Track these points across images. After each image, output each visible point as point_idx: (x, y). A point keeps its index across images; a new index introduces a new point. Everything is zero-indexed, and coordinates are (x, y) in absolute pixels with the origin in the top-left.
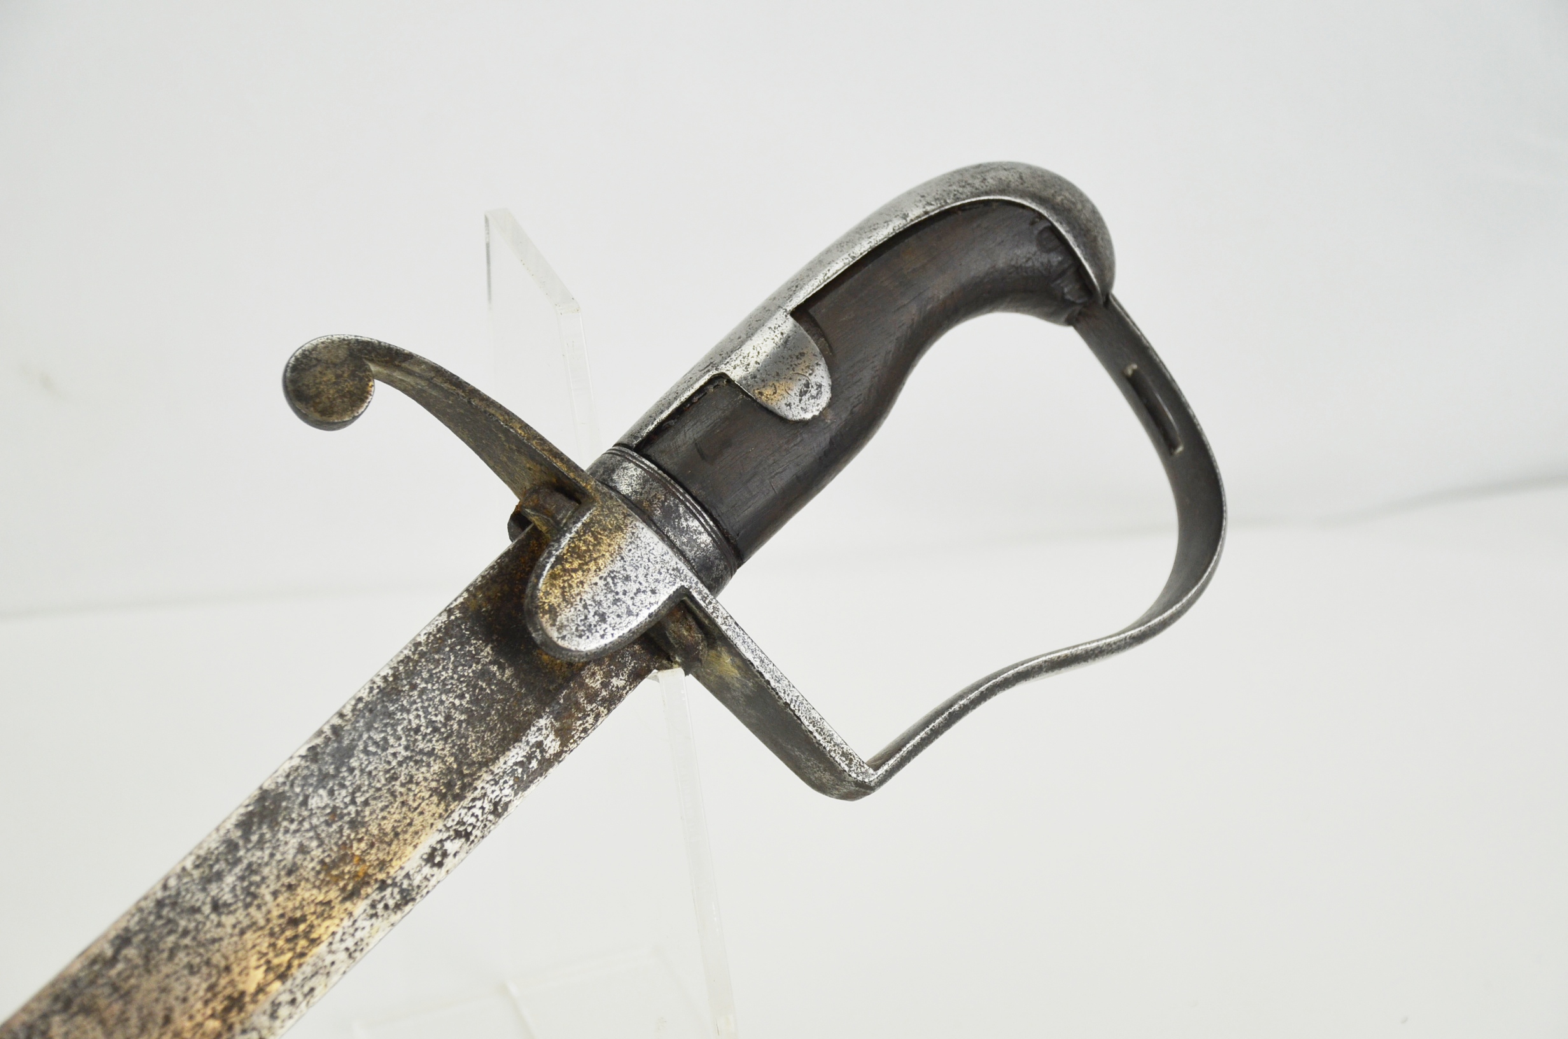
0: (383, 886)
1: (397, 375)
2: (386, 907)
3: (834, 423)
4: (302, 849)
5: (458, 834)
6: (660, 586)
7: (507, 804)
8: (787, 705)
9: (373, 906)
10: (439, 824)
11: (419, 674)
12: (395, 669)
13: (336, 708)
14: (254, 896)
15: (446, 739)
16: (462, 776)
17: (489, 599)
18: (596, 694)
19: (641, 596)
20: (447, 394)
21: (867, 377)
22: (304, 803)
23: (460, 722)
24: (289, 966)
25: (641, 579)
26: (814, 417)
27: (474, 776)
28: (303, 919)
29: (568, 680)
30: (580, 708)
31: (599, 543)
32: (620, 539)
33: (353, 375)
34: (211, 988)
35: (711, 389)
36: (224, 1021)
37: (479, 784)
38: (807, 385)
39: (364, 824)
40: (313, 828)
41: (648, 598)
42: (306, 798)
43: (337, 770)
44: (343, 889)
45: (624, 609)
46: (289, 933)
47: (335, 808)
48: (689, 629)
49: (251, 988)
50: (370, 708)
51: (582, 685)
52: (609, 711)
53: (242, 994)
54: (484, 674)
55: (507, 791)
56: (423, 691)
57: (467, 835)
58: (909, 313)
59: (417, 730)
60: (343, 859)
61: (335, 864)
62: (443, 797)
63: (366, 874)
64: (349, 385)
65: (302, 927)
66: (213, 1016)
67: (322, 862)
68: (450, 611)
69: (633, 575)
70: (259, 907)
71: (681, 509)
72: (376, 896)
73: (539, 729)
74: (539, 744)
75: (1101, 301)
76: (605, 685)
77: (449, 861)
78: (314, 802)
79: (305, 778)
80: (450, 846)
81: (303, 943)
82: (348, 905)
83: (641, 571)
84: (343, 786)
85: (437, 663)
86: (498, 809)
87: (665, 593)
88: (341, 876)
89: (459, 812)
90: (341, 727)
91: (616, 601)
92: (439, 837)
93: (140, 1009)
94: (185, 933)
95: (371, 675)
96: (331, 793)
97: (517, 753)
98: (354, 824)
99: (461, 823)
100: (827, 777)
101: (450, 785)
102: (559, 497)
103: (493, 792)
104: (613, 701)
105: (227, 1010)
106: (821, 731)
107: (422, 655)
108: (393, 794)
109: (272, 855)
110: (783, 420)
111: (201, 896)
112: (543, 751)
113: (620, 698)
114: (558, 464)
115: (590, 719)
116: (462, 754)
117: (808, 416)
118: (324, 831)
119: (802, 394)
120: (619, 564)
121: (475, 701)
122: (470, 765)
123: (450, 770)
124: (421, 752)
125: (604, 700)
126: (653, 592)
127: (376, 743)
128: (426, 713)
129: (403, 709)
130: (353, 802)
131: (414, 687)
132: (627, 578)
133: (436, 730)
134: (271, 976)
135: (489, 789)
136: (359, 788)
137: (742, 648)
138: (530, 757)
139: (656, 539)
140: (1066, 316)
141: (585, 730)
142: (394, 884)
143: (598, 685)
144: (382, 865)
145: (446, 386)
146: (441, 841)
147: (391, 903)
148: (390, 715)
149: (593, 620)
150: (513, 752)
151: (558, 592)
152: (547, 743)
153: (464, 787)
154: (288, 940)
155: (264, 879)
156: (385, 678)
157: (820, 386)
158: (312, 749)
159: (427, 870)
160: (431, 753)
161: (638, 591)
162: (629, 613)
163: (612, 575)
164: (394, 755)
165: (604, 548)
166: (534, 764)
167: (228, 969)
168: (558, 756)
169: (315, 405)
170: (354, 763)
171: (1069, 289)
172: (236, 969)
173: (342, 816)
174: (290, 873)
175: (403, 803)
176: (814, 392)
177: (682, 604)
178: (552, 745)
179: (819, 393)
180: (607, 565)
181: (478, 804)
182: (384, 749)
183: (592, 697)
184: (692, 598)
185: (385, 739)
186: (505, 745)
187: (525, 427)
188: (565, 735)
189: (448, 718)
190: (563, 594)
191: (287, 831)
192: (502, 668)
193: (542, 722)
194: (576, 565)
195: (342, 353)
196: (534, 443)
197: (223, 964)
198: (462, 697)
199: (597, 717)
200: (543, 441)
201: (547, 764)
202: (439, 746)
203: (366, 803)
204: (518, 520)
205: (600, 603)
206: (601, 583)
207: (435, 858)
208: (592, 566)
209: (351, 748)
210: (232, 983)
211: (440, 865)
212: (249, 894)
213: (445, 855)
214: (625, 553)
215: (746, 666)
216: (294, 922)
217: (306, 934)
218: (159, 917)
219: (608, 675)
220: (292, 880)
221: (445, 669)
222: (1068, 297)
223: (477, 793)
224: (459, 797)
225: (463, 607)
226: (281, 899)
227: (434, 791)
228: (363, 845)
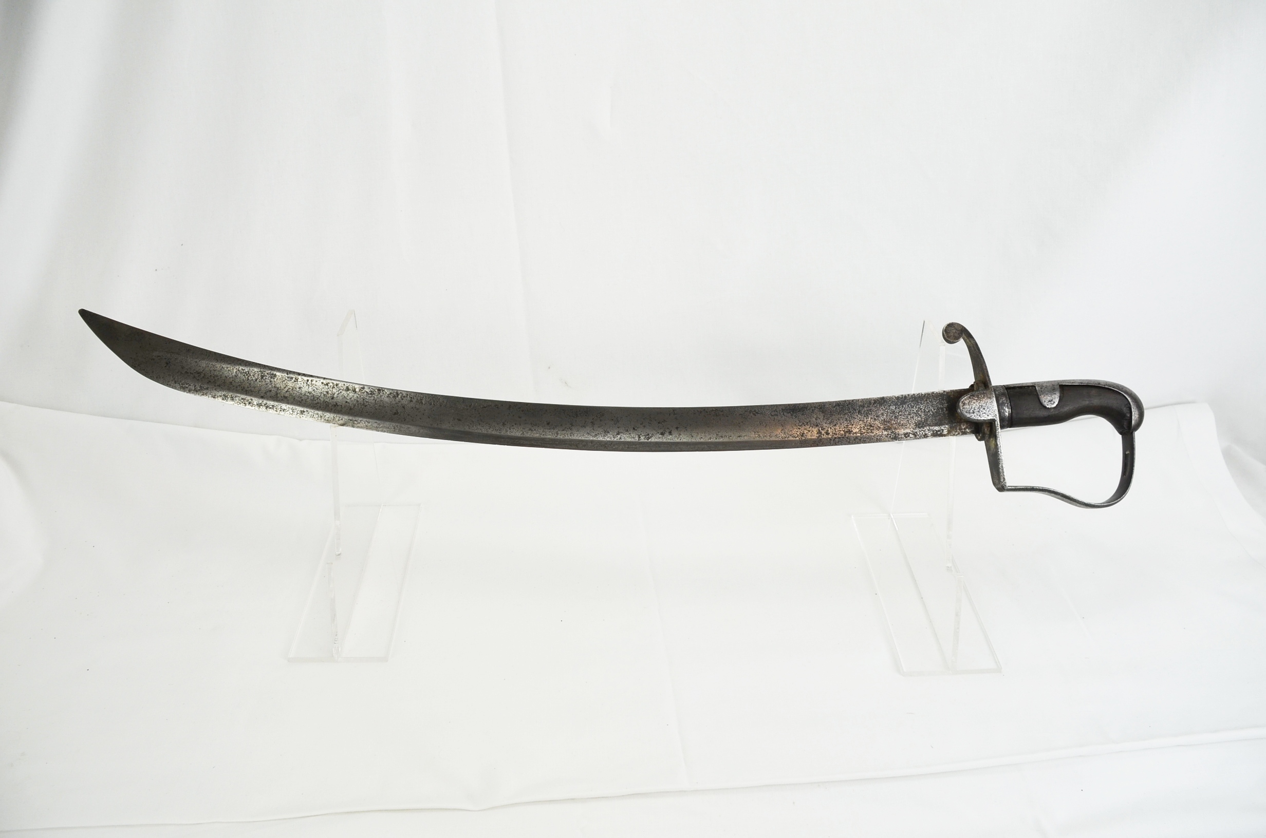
0: (893, 432)
1: (968, 340)
2: (890, 437)
3: (1053, 412)
4: (882, 414)
5: (914, 434)
6: (990, 415)
7: (928, 436)
8: (999, 459)
9: (888, 434)
10: (912, 430)
11: (929, 399)
12: (925, 394)
13: (909, 393)
14: (867, 416)
15: (925, 415)
16: (923, 424)
17: (954, 395)
18: (962, 429)
19: (985, 414)
20: (975, 350)
21: (1066, 409)
22: (889, 406)
23: (930, 414)
24: (864, 433)
25: (987, 411)
26: (1048, 408)
27: (925, 426)
28: (873, 427)
29: (958, 422)
30: (956, 429)
31: (984, 398)
32: (989, 400)
33: (959, 334)
34: (847, 426)
35: (1031, 388)
36: (845, 433)
37: (925, 428)
38: (1052, 400)
39: (897, 419)
40: (887, 412)
41: (986, 416)
42: (890, 405)
43: (900, 405)
44: (884, 427)
45: (979, 414)
46: (868, 427)
47: (894, 411)
48: (987, 430)
49: (854, 431)
50: (915, 398)
51: (960, 425)
52: (962, 435)
53: (852, 431)
54: (942, 409)
55: (930, 434)
56: (928, 403)
57: (916, 436)
58: (1086, 403)
59: (921, 409)
60: (889, 422)
61: (886, 422)
62: (916, 425)
63: (891, 428)
64: (956, 335)
65: (872, 428)
66: (844, 431)
67: (884, 419)
68: (944, 391)
69: (986, 409)
70: (867, 418)
71: (1006, 405)
72: (890, 433)
73: (945, 427)
74: (943, 430)
75: (1131, 432)
76: (965, 429)
77: (908, 438)
78: (891, 407)
79: (893, 401)
80: (911, 435)
81: (870, 431)
82: (883, 431)
83: (988, 410)
84: (899, 409)
85: (935, 399)
86: (926, 436)
87: (990, 418)
88: (886, 425)
89: (917, 430)
90: (907, 397)
91: (978, 411)
92: (910, 432)
93: (832, 419)
94: (850, 412)
95: (920, 392)
96: (896, 408)
97: (937, 428)
98: (895, 417)
99: (916, 433)
100: (997, 481)
101: (919, 424)
102: (983, 385)
103: (927, 432)
104: (964, 433)
105: (847, 432)
106: (1003, 470)
107: (933, 395)
108: (907, 417)
109: (876, 411)
110: (1041, 404)
111: (858, 408)
112: (943, 432)
113: (966, 434)
114: (987, 378)
115: (957, 433)
116: (926, 420)
117: (1048, 407)
118: (889, 414)
119: (1049, 401)
120: (985, 405)
121: (936, 412)
122: (926, 423)
123: (922, 421)
124: (919, 414)
125: (962, 432)
126: (988, 415)
127: (911, 406)
128: (925, 407)
129: (921, 403)
130: (899, 413)
131: (926, 401)
132: (984, 409)
133: (924, 412)
134: (859, 432)
135: (927, 430)
136: (901, 411)
137: (998, 441)
138: (939, 431)
139: (996, 406)
140: (1121, 431)
141: (954, 435)
142: (895, 434)
143: (963, 428)
144: (895, 429)
145: (976, 348)
146: (910, 433)
147: (892, 437)
148: (918, 402)
149: (971, 411)
150: (937, 427)
151: (968, 401)
152: (945, 431)
153: (922, 427)
154: (867, 428)
155: (871, 414)
156: (922, 394)
157: (1054, 402)
158: (898, 397)
159: (903, 436)
160: (920, 415)
161: (985, 413)
162: (980, 416)
163: (982, 406)
164: (913, 410)
165: (984, 399)
166: (939, 433)
167: (853, 425)
168: (945, 435)
169: (947, 334)
170: (904, 406)
171: (1125, 424)
172: (854, 426)
173: (894, 414)
174: (877, 417)
175: (908, 421)
176: (1052, 403)
177: (991, 423)
178: (945, 432)
179: (1053, 404)
180: (982, 403)
181: (922, 432)
182: (912, 408)
183: (960, 429)
184: (995, 423)
185: (913, 406)
186: (936, 425)
187: (986, 366)
188: (949, 433)
189: (929, 411)
190: (969, 402)
191: (882, 409)
192: (946, 410)
193: (947, 426)
194: (976, 399)
195: (960, 329)
196: (985, 371)
197: (853, 423)
198: (934, 410)
199: (959, 434)
200: (987, 371)
201: (942, 435)
202: (923, 415)
203: (901, 415)
204: (972, 386)
205: (975, 409)
206: (978, 406)
207: (906, 435)
208: (979, 401)
209: (906, 403)
210: (852, 428)
211: (906, 437)
212: (867, 413)
213: (909, 436)
214: (987, 404)
215: (996, 445)
216: (871, 426)
217: (871, 430)
218: (847, 406)
219: (967, 428)
220: (876, 418)
221: (935, 402)
222: (1125, 426)
223: (924, 430)
224: (919, 428)
225: (948, 393)
226: (872, 420)
227: (915, 423)
228: (894, 422)
